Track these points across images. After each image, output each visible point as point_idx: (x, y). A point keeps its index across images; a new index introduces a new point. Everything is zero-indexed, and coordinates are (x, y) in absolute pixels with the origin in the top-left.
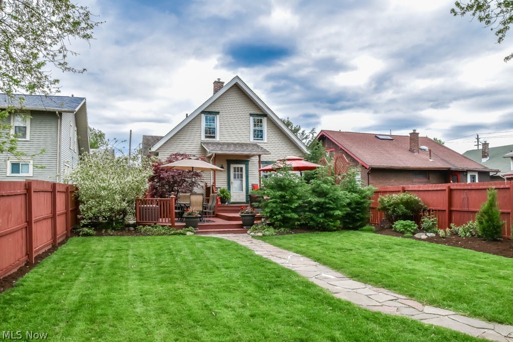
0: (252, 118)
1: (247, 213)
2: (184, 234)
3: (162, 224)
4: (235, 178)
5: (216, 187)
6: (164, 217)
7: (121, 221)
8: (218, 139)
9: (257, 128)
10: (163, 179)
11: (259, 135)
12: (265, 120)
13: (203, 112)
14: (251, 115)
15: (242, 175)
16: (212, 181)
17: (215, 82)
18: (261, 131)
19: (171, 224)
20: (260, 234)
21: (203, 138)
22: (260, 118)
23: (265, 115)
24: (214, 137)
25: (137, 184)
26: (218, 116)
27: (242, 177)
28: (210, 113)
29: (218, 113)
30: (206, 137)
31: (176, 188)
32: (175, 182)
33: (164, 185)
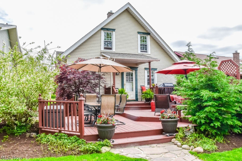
0: (139, 36)
1: (170, 118)
2: (98, 152)
3: (69, 133)
4: (127, 81)
5: (116, 87)
6: (70, 115)
7: (24, 124)
8: (114, 50)
9: (143, 43)
10: (70, 80)
11: (144, 47)
12: (148, 37)
13: (102, 29)
14: (139, 33)
15: (132, 78)
16: (112, 83)
17: (109, 13)
18: (146, 45)
19: (79, 134)
20: (200, 149)
21: (102, 49)
22: (145, 36)
23: (149, 34)
24: (111, 49)
25: (39, 83)
26: (114, 32)
27: (132, 81)
28: (108, 29)
29: (114, 30)
30: (105, 48)
31: (82, 89)
32: (81, 83)
33: (71, 86)
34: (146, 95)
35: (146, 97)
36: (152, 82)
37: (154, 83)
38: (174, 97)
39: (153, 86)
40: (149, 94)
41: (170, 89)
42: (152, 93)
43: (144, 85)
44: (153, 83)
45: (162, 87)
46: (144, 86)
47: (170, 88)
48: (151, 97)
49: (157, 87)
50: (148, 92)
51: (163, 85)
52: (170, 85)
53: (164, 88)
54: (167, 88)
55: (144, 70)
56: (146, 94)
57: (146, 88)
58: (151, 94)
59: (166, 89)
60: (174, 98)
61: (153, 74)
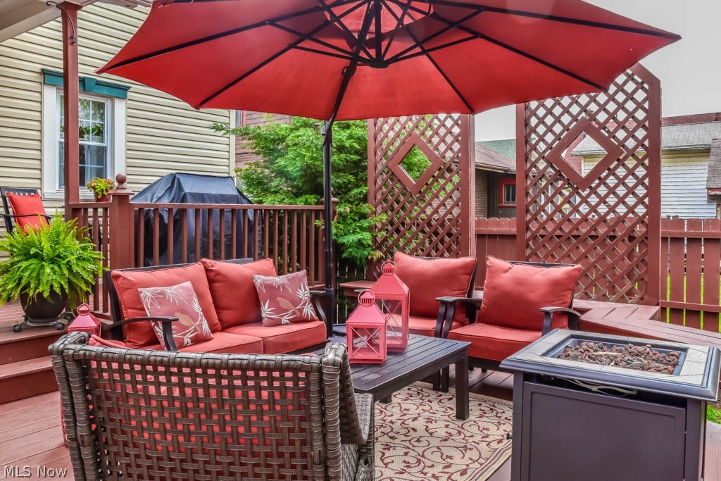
34: (24, 264)
35: (27, 286)
36: (90, 166)
37: (109, 177)
38: (259, 280)
39: (97, 194)
40: (55, 260)
41: (216, 214)
42: (84, 249)
43: (33, 184)
44: (101, 173)
45: (166, 201)
46: (32, 191)
47: (222, 211)
48: (70, 283)
49: (122, 199)
50: (46, 246)
51: (171, 188)
52: (214, 192)
53: (175, 210)
54: (197, 211)
55: (36, 86)
56: (28, 256)
57: (45, 204)
58: (72, 258)
59: (191, 213)
60: (262, 291)
61: (103, 120)
